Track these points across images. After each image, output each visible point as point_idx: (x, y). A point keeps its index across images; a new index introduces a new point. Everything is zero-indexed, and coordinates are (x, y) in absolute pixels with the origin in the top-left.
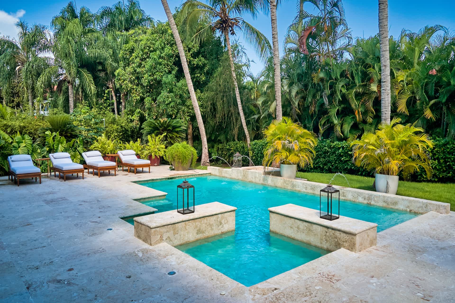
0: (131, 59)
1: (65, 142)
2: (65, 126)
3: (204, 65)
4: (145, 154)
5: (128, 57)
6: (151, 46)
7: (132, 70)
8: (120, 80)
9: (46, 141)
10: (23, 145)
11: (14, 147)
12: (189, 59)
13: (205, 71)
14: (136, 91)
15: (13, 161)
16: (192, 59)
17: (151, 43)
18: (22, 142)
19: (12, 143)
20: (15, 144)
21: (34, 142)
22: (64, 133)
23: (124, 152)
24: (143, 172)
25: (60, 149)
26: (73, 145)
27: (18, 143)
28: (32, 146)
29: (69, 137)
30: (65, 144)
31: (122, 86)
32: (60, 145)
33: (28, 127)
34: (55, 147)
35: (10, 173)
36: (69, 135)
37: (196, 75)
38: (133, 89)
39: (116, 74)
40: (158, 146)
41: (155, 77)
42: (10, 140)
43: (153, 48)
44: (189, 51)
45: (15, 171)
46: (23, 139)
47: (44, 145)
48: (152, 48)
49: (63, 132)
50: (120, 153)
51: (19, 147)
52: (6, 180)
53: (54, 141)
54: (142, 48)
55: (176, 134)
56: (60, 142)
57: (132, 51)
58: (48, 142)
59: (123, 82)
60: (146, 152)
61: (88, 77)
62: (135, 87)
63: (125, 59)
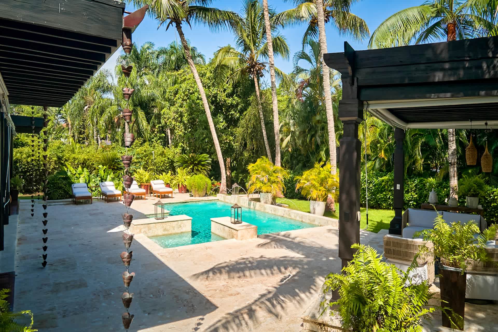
0: (175, 99)
1: (112, 173)
2: (113, 161)
3: (238, 104)
4: (174, 183)
5: (172, 98)
6: (191, 88)
7: (176, 109)
8: (165, 118)
9: (99, 173)
10: (82, 176)
11: (76, 177)
12: (224, 99)
13: (239, 109)
14: (179, 128)
15: (74, 188)
16: (226, 99)
17: (191, 87)
18: (82, 174)
19: (75, 174)
20: (77, 175)
21: (91, 174)
22: (112, 167)
23: (156, 181)
24: (168, 197)
25: (108, 179)
26: (118, 176)
27: (79, 174)
28: (89, 177)
29: (116, 170)
30: (112, 175)
31: (166, 124)
32: (109, 176)
33: (91, 159)
34: (105, 177)
35: (72, 196)
36: (116, 168)
37: (231, 113)
38: (177, 125)
39: (162, 113)
40: (184, 177)
41: (193, 116)
42: (74, 172)
43: (193, 91)
44: (224, 92)
45: (75, 194)
46: (83, 171)
47: (97, 176)
48: (191, 91)
49: (111, 165)
50: (152, 182)
51: (80, 177)
52: (70, 201)
53: (104, 173)
54: (184, 91)
55: (201, 167)
56: (108, 174)
57: (176, 93)
58: (100, 174)
59: (168, 120)
60: (174, 182)
61: (141, 114)
62: (178, 124)
63: (170, 100)
